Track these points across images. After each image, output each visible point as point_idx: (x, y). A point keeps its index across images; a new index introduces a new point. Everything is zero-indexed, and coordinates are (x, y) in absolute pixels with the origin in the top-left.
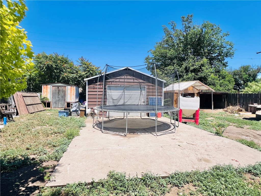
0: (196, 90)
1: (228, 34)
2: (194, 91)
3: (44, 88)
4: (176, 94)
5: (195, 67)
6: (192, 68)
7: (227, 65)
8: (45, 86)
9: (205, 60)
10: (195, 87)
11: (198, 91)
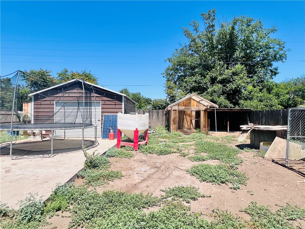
0: (202, 106)
1: (275, 30)
2: (200, 108)
3: (25, 106)
4: (174, 111)
5: (224, 76)
6: (219, 78)
7: (277, 71)
8: (26, 104)
9: (239, 67)
10: (200, 102)
11: (206, 107)
